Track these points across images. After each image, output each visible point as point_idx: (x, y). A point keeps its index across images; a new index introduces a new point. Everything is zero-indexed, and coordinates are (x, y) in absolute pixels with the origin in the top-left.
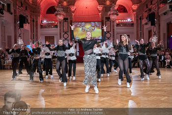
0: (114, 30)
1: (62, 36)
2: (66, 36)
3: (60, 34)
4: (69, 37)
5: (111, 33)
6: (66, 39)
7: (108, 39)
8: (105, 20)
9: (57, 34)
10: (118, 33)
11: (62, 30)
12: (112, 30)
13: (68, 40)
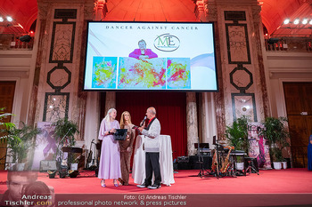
0: (260, 58)
1: (43, 78)
2: (59, 77)
3: (37, 70)
4: (75, 80)
5: (253, 68)
6: (58, 91)
7: (243, 91)
8: (222, 22)
10: (274, 75)
11: (46, 54)
12: (254, 59)
13: (68, 94)
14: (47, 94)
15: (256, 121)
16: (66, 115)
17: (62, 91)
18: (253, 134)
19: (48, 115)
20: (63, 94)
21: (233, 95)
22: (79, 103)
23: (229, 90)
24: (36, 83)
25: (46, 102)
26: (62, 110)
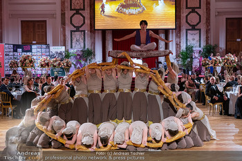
0: (208, 3)
1: (67, 21)
2: (77, 20)
3: (63, 15)
4: (88, 21)
5: (202, 11)
6: (78, 29)
7: (193, 28)
9: (53, 16)
10: (219, 14)
11: (68, 5)
13: (84, 31)
14: (71, 31)
15: (200, 47)
16: (84, 44)
17: (80, 29)
18: (197, 55)
19: (73, 45)
20: (81, 31)
21: (187, 30)
22: (91, 37)
23: (184, 27)
24: (63, 23)
25: (71, 36)
26: (82, 41)
